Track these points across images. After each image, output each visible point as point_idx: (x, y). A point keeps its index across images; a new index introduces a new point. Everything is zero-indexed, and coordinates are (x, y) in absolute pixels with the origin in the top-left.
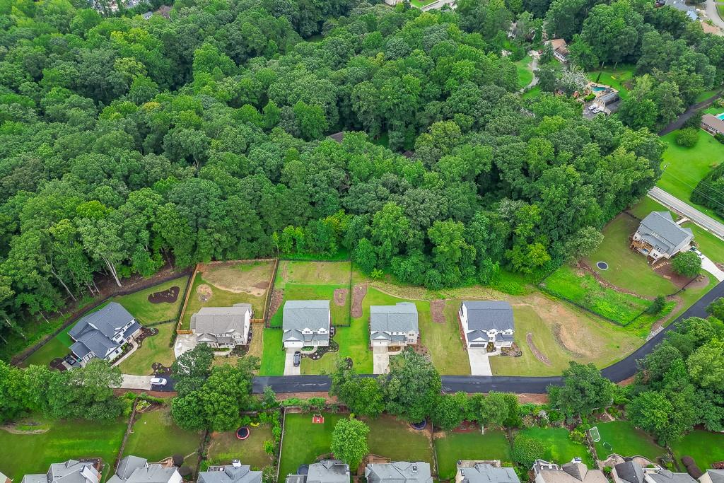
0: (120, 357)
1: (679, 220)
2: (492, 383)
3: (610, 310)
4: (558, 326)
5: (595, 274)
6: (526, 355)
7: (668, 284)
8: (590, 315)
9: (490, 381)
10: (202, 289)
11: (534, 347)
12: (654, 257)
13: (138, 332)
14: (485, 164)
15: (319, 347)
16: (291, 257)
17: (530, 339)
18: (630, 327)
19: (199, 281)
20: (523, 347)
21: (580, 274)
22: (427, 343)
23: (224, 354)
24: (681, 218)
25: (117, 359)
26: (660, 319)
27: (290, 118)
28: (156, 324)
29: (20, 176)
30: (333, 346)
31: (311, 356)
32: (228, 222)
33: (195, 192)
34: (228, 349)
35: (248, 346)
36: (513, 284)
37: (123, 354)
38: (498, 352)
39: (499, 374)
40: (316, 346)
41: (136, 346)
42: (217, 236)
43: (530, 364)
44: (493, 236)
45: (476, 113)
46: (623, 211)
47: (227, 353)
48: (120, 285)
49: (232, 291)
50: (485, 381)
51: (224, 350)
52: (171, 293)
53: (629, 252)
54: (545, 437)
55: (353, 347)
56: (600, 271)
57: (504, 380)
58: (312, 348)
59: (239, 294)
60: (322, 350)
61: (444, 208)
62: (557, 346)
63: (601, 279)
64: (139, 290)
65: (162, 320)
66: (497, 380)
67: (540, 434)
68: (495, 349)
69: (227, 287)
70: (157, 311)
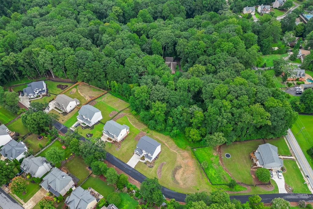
0: (34, 98)
1: (290, 156)
2: (131, 171)
3: (213, 175)
4: (181, 167)
5: (220, 157)
6: (153, 169)
7: (251, 179)
8: (203, 172)
9: (131, 169)
10: (74, 90)
11: (161, 168)
12: (257, 165)
13: (44, 93)
14: (197, 87)
15: (87, 126)
16: (112, 93)
17: (162, 165)
18: (214, 186)
19: (76, 87)
20: (156, 165)
21: (215, 154)
22: (122, 144)
23: (59, 112)
24: (291, 156)
25: (33, 98)
26: (231, 191)
27: (149, 44)
28: (52, 94)
29: (46, 32)
30: (92, 127)
31: (83, 127)
32: (91, 70)
33: (83, 55)
34: (62, 111)
35: (68, 113)
36: (182, 143)
37: (36, 98)
38: (144, 161)
39: (136, 169)
40: (87, 124)
41: (41, 97)
42: (85, 73)
43: (152, 173)
44: (181, 118)
45: (217, 67)
46: (263, 139)
47: (61, 112)
48: (54, 78)
49: (81, 94)
50: (128, 168)
51: (61, 111)
52: (64, 86)
53: (247, 157)
54: (128, 200)
55: (98, 131)
56: (224, 157)
57: (136, 172)
58: (85, 124)
59: (82, 96)
60: (88, 127)
61: (166, 97)
62: (171, 173)
63: (221, 161)
64: (57, 81)
65: (54, 93)
66: (134, 171)
67: (127, 198)
68: (144, 160)
69: (81, 93)
70: (56, 90)
